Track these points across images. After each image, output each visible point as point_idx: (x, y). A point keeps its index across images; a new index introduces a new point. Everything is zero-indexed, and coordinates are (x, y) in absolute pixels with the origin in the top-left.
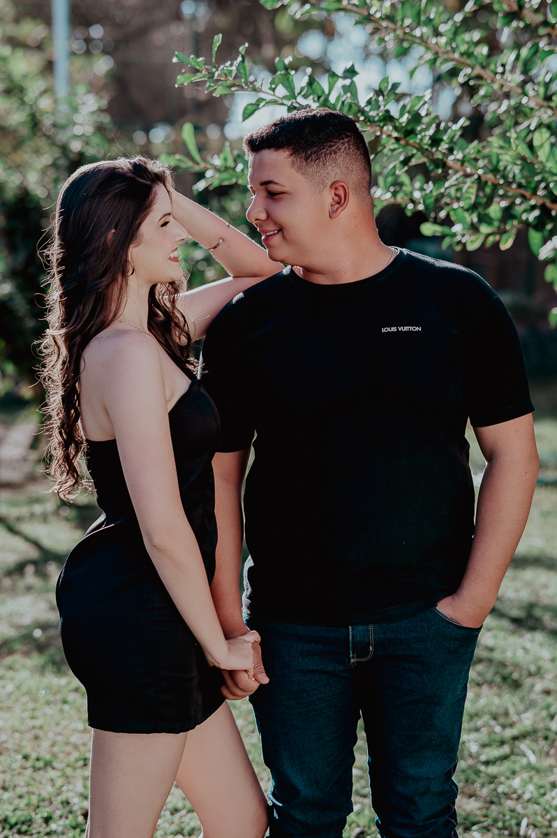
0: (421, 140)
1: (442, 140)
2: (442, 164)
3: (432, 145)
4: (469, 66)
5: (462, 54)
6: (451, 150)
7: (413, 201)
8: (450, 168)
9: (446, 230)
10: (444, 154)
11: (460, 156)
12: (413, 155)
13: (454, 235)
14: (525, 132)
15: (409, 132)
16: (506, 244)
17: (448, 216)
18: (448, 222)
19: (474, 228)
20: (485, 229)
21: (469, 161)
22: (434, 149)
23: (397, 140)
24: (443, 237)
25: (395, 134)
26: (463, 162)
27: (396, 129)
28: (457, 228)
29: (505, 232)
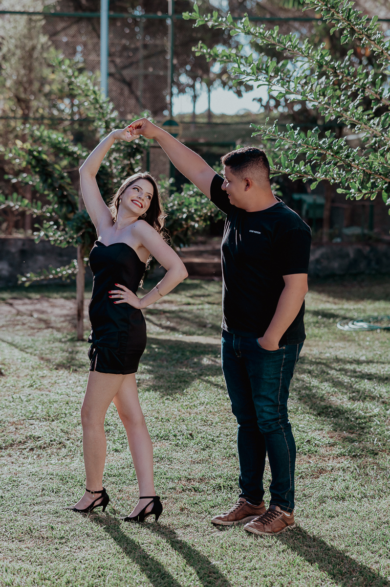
0: (342, 156)
1: (350, 156)
2: (349, 165)
3: (346, 158)
4: (360, 124)
5: (357, 119)
6: (354, 160)
7: (333, 179)
8: (353, 167)
9: (347, 191)
10: (350, 161)
11: (357, 162)
12: (338, 162)
13: (351, 193)
14: (383, 151)
15: (337, 153)
16: (373, 198)
17: (348, 185)
18: (348, 188)
19: (360, 191)
20: (364, 191)
21: (360, 164)
22: (347, 160)
23: (332, 155)
24: (346, 194)
25: (332, 154)
26: (358, 165)
27: (332, 151)
28: (352, 191)
29: (373, 193)
